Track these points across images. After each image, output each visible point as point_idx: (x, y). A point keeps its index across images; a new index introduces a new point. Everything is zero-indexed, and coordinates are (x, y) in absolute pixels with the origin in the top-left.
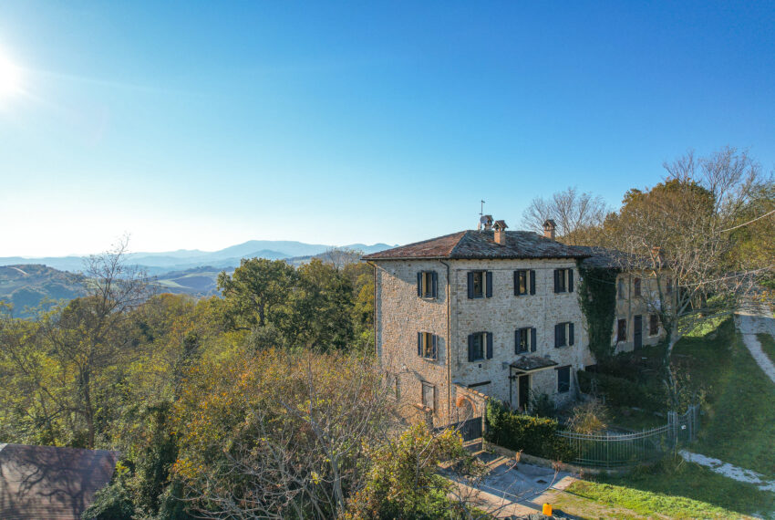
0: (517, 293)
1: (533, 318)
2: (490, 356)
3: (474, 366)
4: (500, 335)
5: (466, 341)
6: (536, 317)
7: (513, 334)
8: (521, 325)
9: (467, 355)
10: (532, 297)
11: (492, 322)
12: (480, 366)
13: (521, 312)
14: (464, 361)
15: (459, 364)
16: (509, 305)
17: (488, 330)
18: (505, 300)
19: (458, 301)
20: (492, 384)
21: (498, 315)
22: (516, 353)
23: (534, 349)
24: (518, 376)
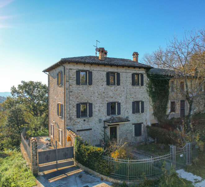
0: (108, 83)
1: (119, 98)
2: (91, 115)
3: (81, 120)
4: (98, 105)
5: (75, 107)
6: (121, 97)
7: (106, 105)
8: (111, 100)
9: (76, 114)
10: (118, 87)
11: (92, 98)
12: (84, 120)
13: (111, 94)
14: (74, 117)
15: (70, 119)
16: (103, 90)
17: (90, 102)
18: (101, 87)
19: (70, 85)
20: (93, 130)
21: (97, 94)
22: (108, 114)
23: (119, 113)
24: (109, 127)
